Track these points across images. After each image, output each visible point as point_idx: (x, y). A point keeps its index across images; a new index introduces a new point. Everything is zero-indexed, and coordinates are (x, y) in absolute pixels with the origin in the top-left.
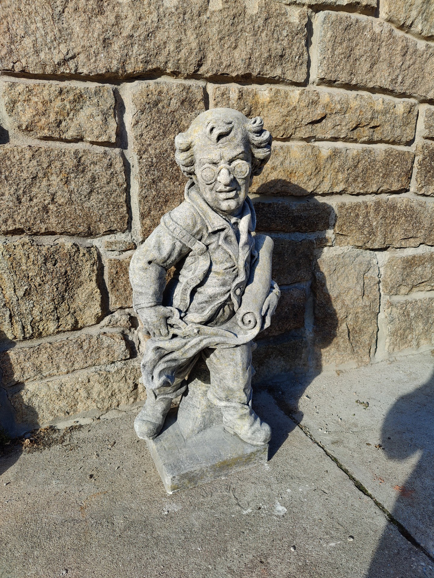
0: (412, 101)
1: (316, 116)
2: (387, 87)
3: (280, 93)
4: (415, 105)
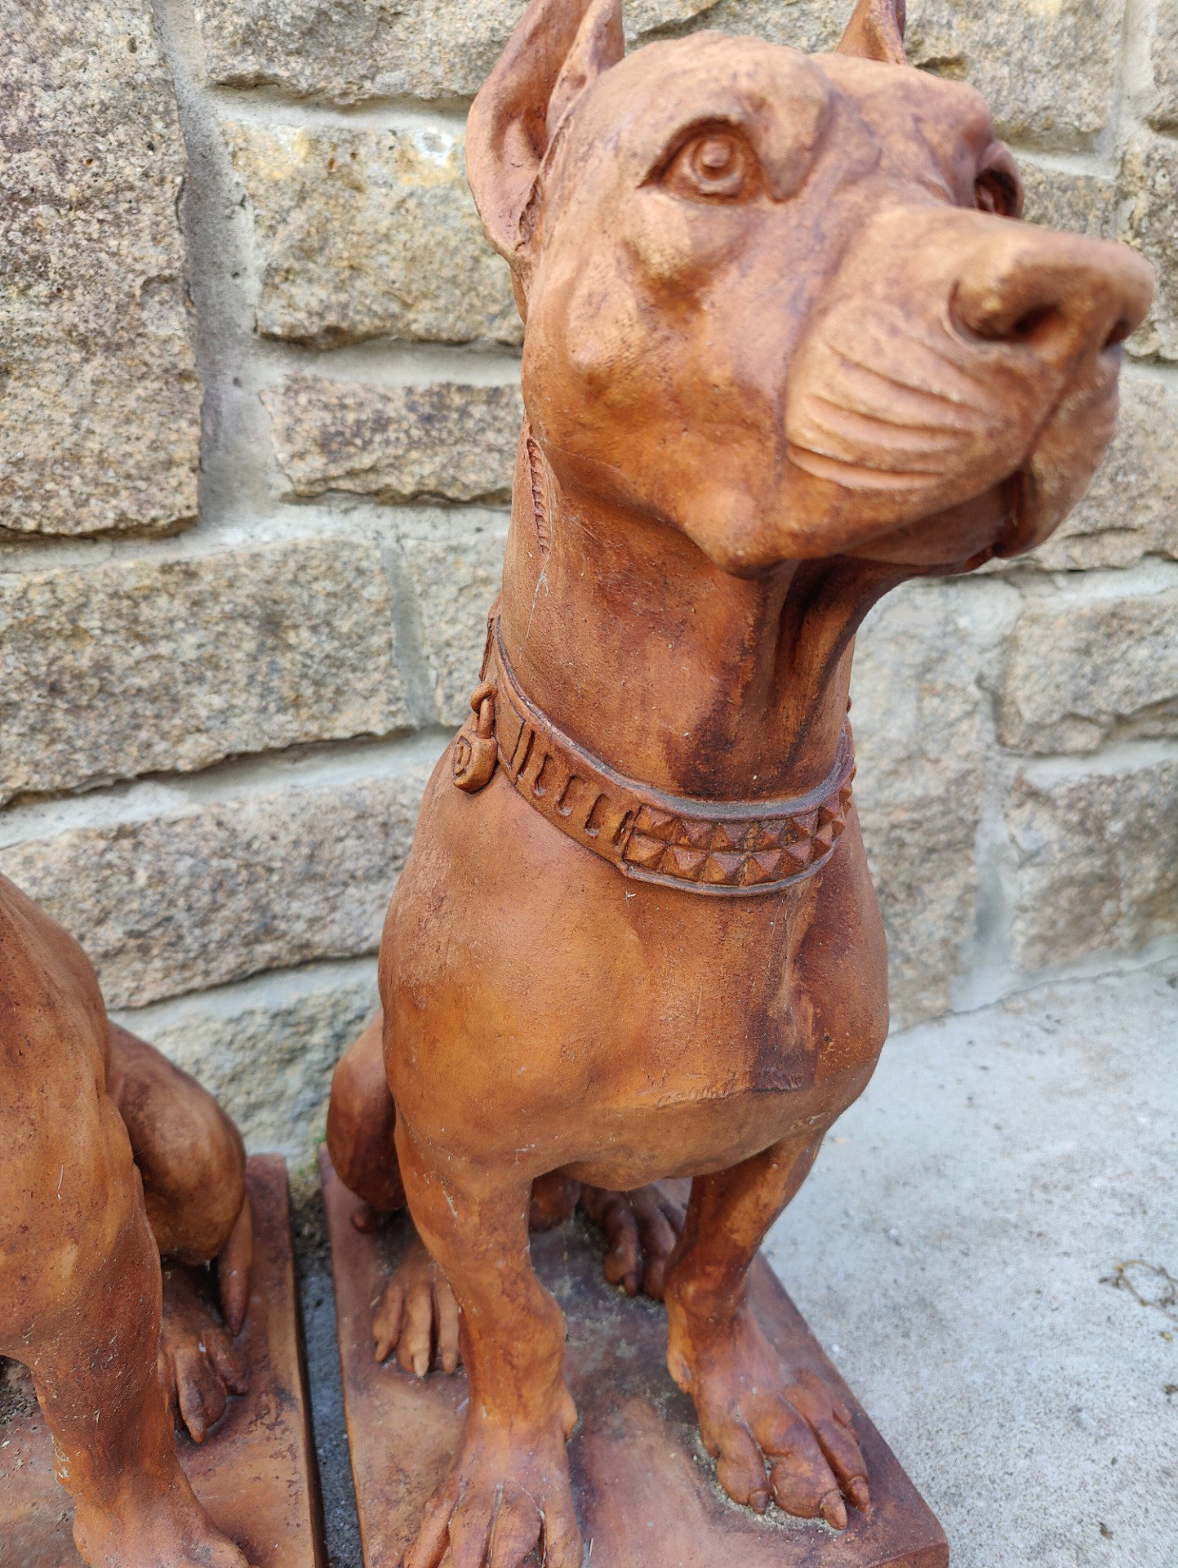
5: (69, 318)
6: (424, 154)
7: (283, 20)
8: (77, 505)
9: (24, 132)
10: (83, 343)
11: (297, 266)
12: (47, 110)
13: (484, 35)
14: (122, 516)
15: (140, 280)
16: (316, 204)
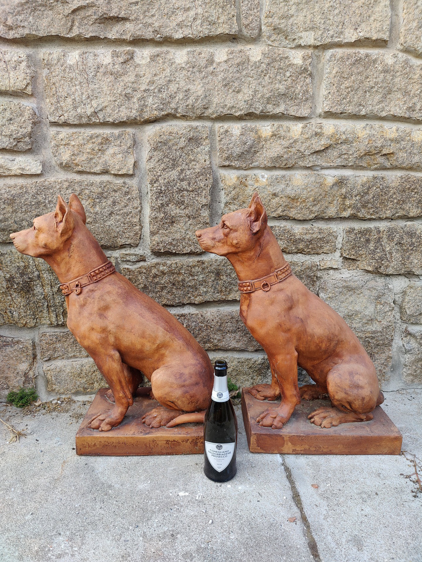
1: (320, 146)
3: (282, 128)
5: (187, 212)
6: (261, 179)
7: (234, 155)
8: (183, 248)
9: (183, 178)
10: (189, 217)
11: (232, 202)
12: (188, 174)
13: (276, 155)
14: (191, 251)
15: (201, 205)
16: (237, 190)
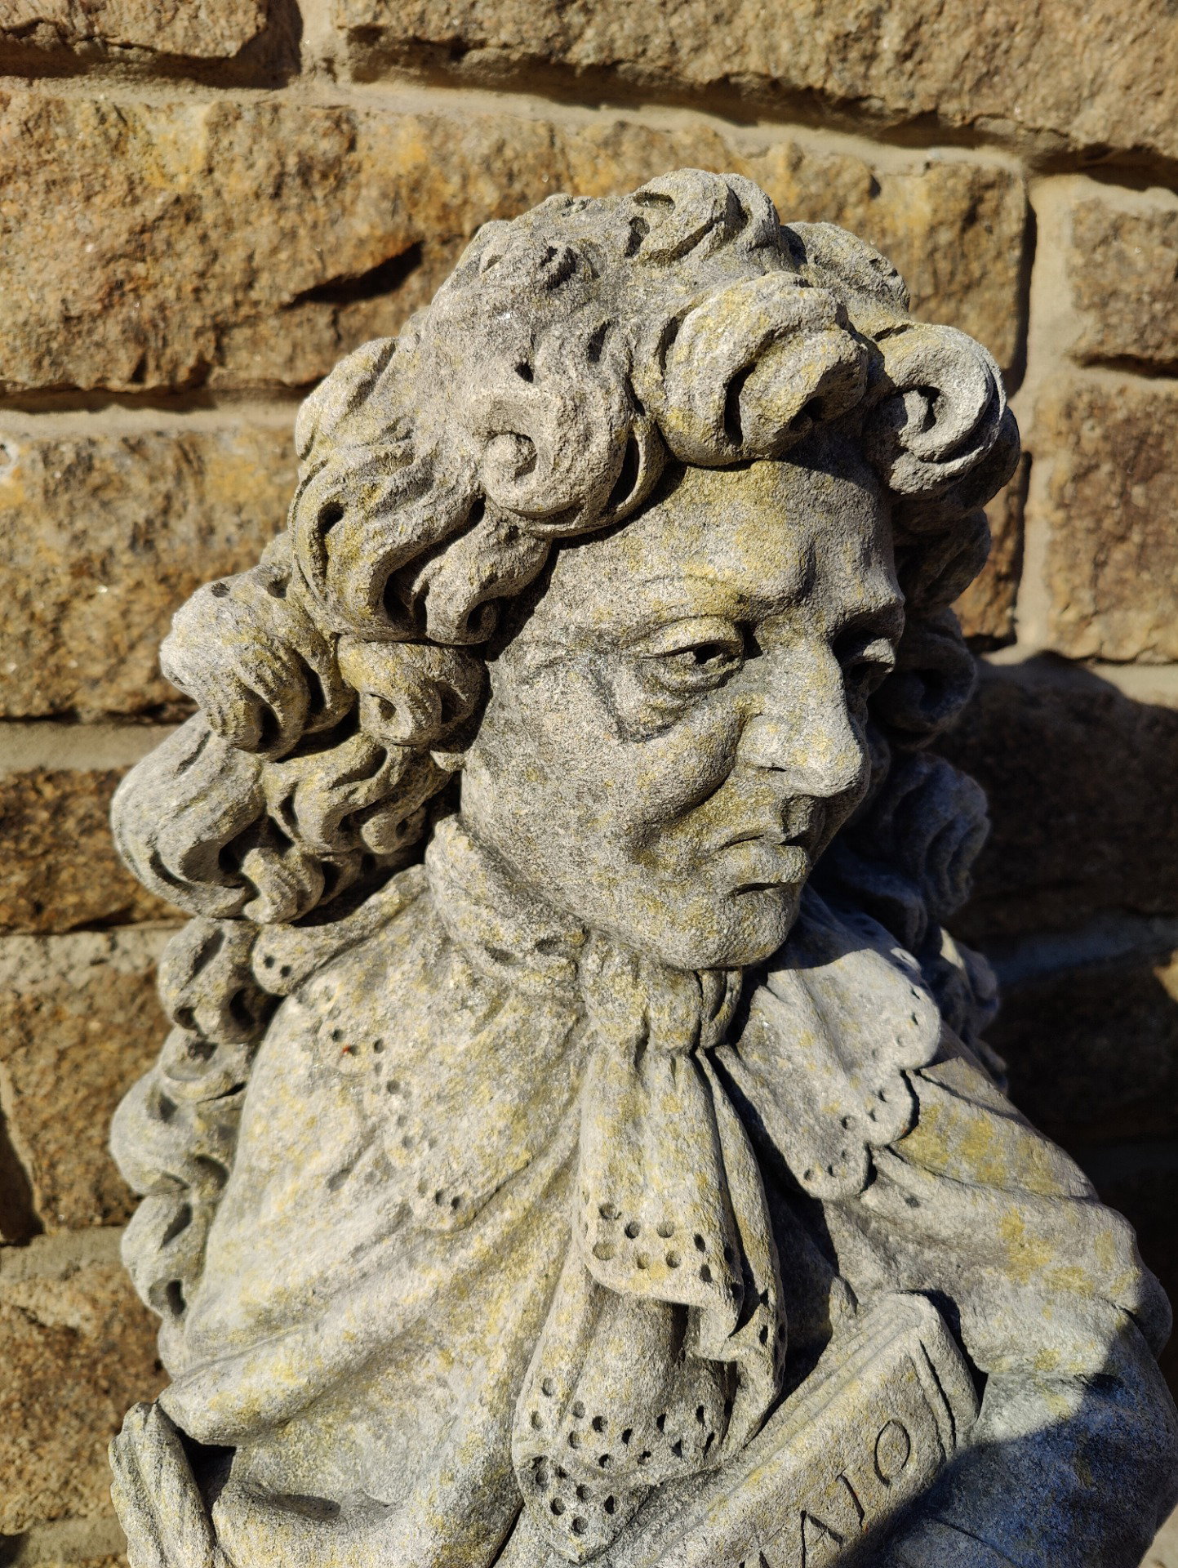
0: (989, 159)
1: (348, 251)
2: (815, 78)
3: (67, 122)
4: (1003, 180)
